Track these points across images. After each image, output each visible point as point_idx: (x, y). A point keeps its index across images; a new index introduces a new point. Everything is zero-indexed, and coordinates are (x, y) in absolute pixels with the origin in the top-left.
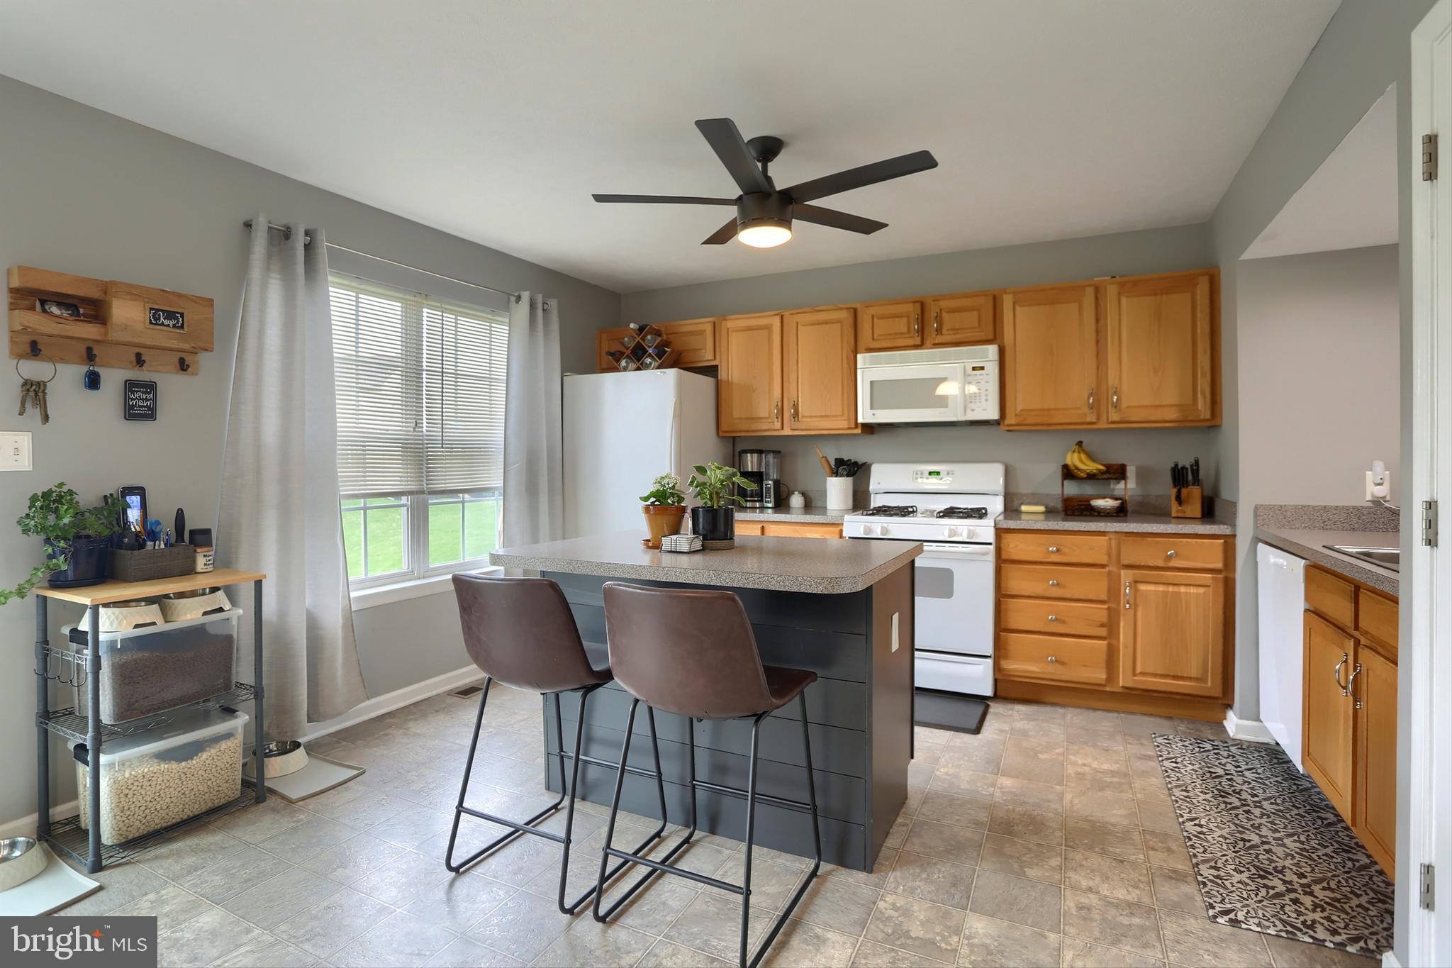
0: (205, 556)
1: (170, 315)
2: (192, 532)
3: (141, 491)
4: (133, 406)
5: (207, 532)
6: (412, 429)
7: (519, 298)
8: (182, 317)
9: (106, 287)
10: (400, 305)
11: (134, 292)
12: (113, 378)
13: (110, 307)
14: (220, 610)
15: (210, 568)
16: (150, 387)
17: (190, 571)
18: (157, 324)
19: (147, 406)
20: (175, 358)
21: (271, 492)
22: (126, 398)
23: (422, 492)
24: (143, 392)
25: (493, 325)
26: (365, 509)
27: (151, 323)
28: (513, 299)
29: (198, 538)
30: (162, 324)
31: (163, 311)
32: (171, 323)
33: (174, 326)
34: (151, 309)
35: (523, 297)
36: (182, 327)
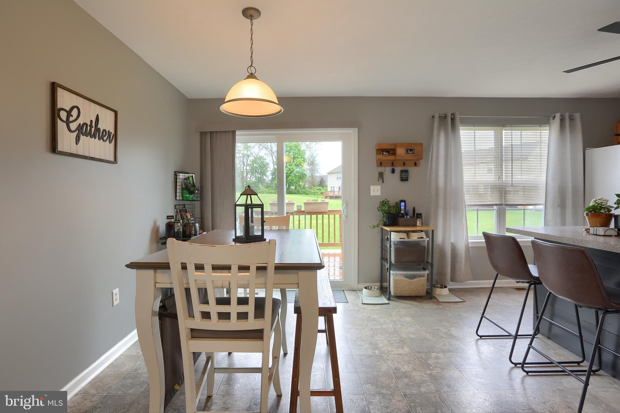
0: (419, 221)
1: (411, 150)
2: (417, 214)
3: (404, 201)
4: (403, 177)
5: (421, 214)
6: (497, 180)
7: (554, 117)
8: (414, 150)
9: (396, 145)
10: (493, 131)
11: (402, 145)
12: (398, 170)
13: (396, 150)
14: (422, 238)
15: (421, 225)
16: (407, 171)
17: (415, 225)
18: (408, 153)
19: (406, 177)
20: (413, 162)
21: (441, 203)
22: (401, 175)
23: (502, 205)
24: (405, 173)
25: (542, 132)
26: (477, 210)
27: (406, 153)
28: (551, 118)
29: (419, 216)
30: (409, 153)
31: (409, 149)
32: (411, 152)
33: (412, 153)
34: (406, 149)
35: (556, 116)
36: (414, 153)
